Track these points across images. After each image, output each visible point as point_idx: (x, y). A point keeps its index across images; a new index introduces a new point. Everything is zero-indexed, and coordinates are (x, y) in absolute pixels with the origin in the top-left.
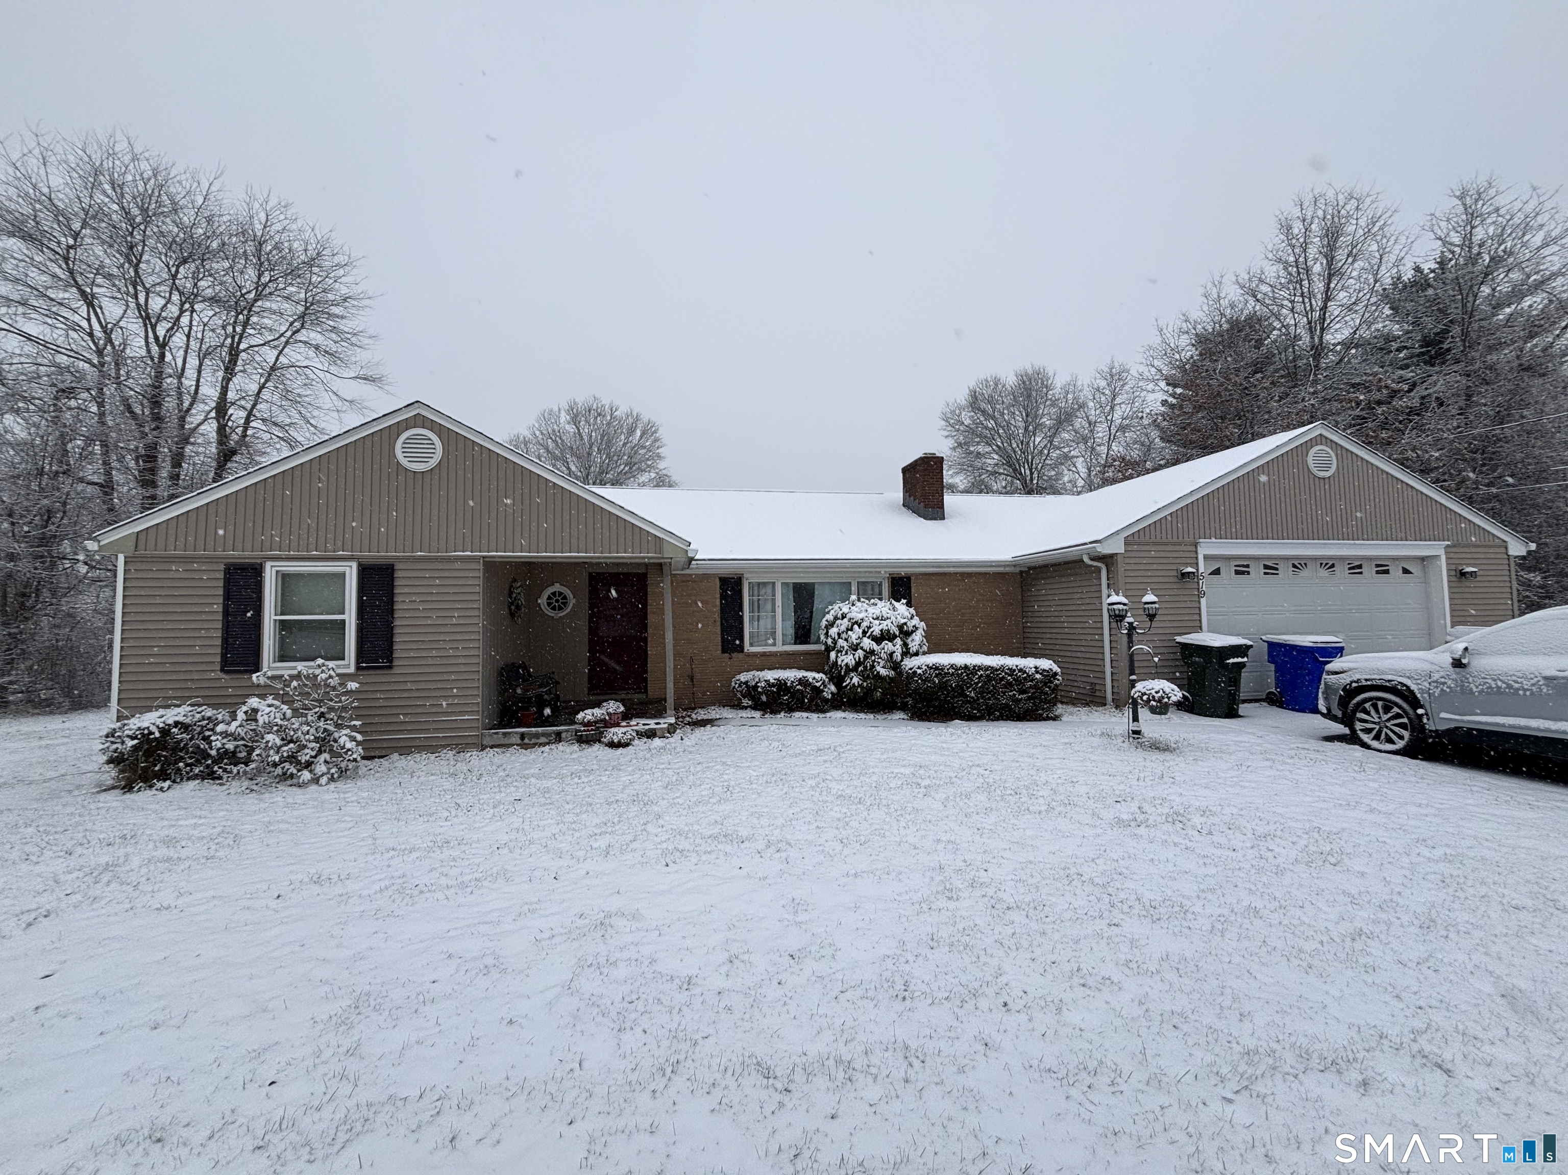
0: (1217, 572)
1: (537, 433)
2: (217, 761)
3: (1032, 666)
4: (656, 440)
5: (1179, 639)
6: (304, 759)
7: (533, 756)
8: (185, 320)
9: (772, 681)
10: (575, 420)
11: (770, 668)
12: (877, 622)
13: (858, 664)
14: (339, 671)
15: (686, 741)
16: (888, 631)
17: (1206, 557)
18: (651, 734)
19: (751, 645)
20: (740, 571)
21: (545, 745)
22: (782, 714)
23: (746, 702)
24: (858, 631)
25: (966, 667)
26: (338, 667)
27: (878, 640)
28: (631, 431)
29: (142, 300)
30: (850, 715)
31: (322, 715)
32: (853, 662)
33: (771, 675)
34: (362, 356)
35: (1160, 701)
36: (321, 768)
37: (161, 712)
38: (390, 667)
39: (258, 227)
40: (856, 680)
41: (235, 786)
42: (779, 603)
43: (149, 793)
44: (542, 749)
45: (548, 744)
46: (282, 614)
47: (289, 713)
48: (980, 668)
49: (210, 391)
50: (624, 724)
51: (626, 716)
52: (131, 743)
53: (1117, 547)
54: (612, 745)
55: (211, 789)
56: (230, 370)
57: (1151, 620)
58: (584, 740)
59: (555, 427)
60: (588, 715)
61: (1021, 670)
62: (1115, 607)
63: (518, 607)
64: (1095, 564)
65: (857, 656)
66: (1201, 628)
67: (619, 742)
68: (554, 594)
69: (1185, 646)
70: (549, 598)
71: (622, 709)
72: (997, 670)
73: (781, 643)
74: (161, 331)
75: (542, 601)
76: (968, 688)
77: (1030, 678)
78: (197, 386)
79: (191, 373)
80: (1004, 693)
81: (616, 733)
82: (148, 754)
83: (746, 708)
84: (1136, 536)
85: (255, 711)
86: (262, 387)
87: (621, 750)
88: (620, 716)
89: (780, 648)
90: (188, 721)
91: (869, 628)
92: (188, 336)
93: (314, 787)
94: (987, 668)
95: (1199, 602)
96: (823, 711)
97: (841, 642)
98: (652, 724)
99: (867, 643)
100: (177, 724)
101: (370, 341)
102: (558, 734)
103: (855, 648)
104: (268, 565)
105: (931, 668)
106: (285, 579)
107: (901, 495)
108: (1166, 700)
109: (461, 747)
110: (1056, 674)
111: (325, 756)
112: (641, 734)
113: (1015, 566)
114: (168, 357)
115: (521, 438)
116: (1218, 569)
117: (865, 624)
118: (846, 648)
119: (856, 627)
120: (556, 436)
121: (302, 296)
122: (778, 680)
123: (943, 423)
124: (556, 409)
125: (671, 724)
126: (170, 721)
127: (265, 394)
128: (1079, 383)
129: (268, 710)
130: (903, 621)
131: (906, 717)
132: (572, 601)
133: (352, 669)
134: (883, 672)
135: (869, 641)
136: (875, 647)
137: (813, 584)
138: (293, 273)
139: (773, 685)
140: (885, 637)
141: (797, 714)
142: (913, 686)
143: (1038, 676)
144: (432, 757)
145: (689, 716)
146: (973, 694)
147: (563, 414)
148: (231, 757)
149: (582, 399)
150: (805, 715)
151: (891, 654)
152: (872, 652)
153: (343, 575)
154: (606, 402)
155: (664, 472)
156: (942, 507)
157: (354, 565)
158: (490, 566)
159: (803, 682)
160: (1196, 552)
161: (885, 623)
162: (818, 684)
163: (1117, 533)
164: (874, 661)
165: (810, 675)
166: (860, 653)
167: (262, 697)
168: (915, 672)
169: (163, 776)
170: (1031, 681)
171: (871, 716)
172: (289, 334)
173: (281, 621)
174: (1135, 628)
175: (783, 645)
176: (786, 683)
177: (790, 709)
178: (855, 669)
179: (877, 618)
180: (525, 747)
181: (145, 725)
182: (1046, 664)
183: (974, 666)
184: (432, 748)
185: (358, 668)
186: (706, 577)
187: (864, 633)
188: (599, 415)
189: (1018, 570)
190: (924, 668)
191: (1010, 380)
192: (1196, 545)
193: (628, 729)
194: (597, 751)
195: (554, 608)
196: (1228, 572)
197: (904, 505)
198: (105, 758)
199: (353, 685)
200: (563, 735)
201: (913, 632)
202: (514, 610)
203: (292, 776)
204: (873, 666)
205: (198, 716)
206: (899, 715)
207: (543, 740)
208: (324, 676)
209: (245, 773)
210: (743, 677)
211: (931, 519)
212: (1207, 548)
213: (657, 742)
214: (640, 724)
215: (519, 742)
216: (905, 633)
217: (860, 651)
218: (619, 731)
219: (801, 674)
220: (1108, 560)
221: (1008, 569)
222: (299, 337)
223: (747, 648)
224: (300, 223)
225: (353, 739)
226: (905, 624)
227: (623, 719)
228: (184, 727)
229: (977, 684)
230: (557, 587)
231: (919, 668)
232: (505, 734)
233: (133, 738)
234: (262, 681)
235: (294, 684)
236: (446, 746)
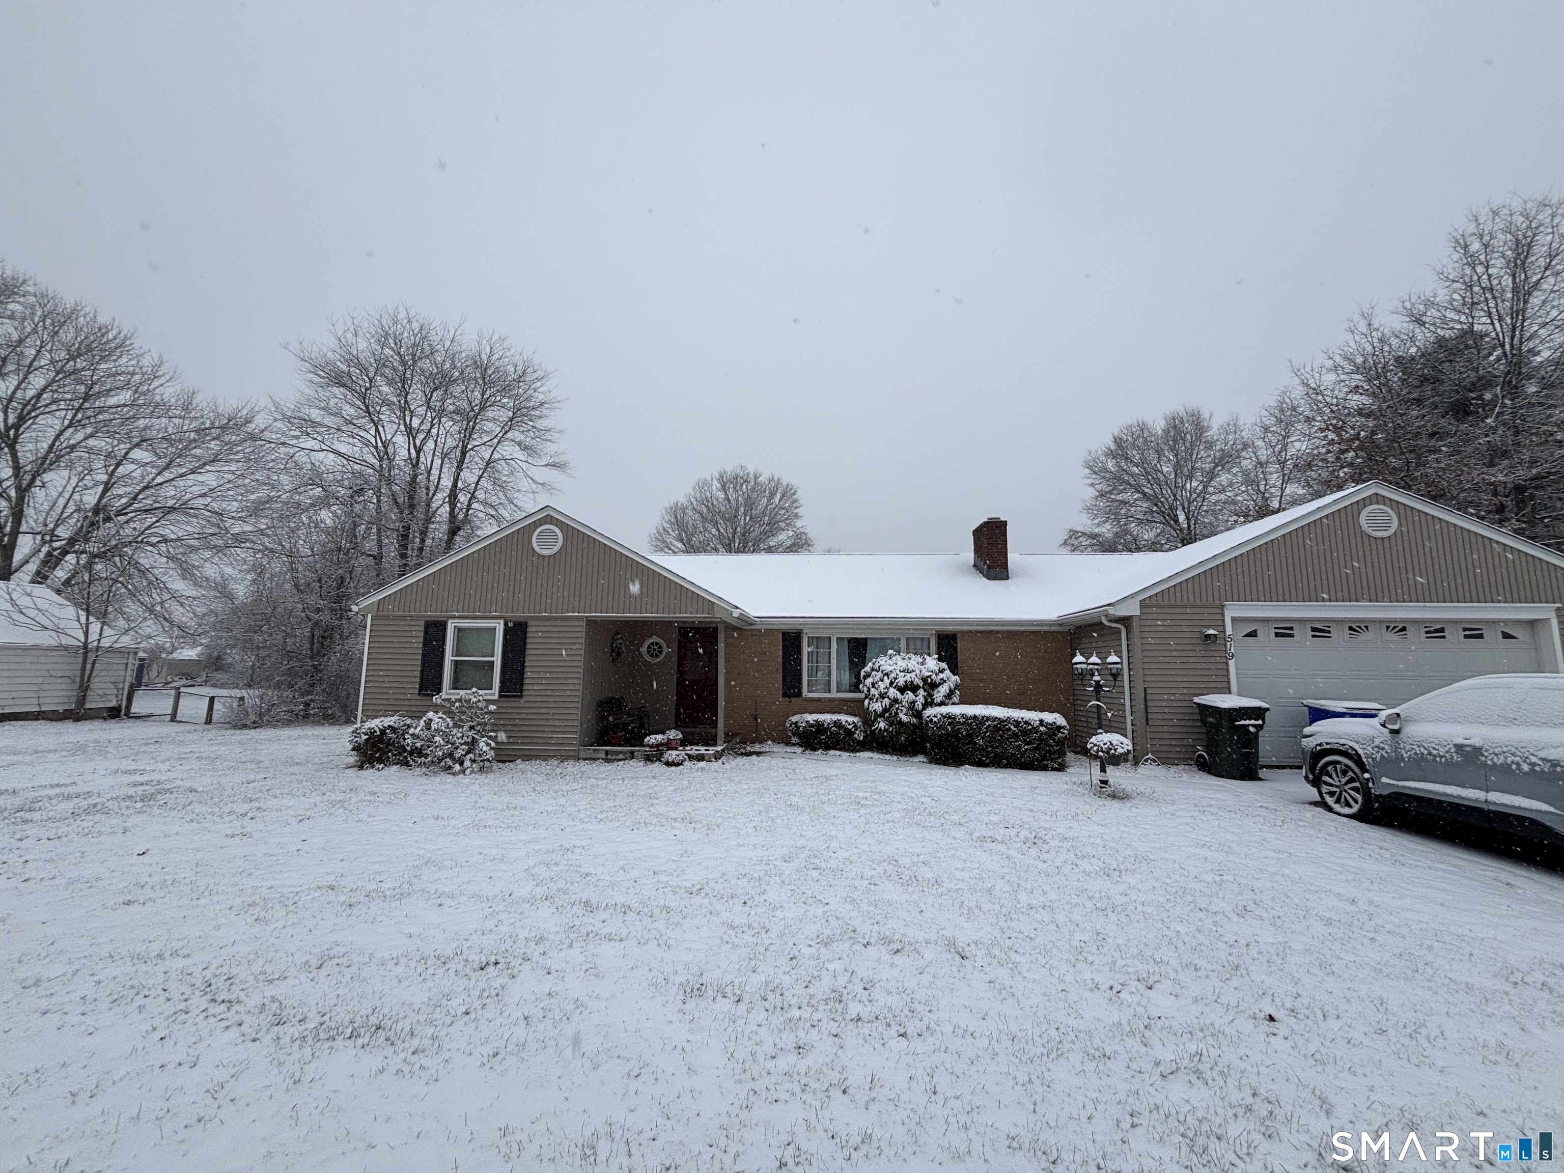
0: (1253, 634)
1: (693, 500)
2: (411, 753)
3: (1037, 719)
4: (795, 501)
5: (1197, 700)
6: (457, 756)
7: (610, 768)
8: (434, 431)
9: (811, 722)
10: (724, 488)
11: (811, 713)
12: (903, 674)
13: (885, 710)
14: (486, 698)
15: (727, 766)
16: (912, 682)
17: (1233, 619)
18: (700, 758)
19: (809, 691)
20: (798, 627)
21: (620, 760)
22: (820, 751)
23: (794, 740)
24: (887, 681)
25: (975, 717)
26: (486, 694)
27: (902, 690)
28: (772, 495)
29: (408, 419)
30: (876, 756)
31: (472, 728)
32: (881, 709)
33: (811, 718)
34: (551, 448)
36: (467, 763)
37: (383, 718)
38: (521, 696)
39: (484, 357)
40: (882, 725)
41: (418, 771)
42: (834, 655)
43: (371, 771)
44: (620, 763)
45: (624, 760)
46: (456, 656)
47: (451, 724)
48: (988, 719)
49: (446, 482)
50: (681, 748)
51: (683, 743)
52: (364, 737)
53: (1132, 610)
54: (668, 764)
55: (405, 772)
56: (459, 468)
57: (1115, 680)
58: (648, 759)
59: (708, 494)
60: (652, 739)
61: (1026, 722)
63: (619, 654)
64: (1114, 625)
65: (883, 704)
66: (1229, 689)
67: (673, 762)
68: (652, 644)
69: (1203, 708)
70: (649, 647)
71: (680, 736)
72: (1004, 721)
73: (835, 690)
74: (418, 442)
75: (644, 649)
76: (977, 736)
77: (1035, 730)
78: (439, 478)
79: (435, 472)
80: (1011, 743)
81: (672, 755)
82: (374, 745)
83: (794, 745)
85: (431, 720)
86: (481, 477)
87: (673, 768)
88: (679, 742)
89: (834, 694)
90: (396, 726)
91: (896, 679)
92: (436, 442)
93: (461, 776)
94: (995, 719)
95: (1227, 664)
96: (855, 751)
97: (873, 691)
98: (702, 750)
99: (892, 692)
100: (390, 726)
101: (558, 435)
102: (632, 753)
103: (883, 696)
104: (450, 622)
105: (944, 717)
106: (459, 630)
107: (972, 555)
109: (564, 758)
110: (1059, 728)
111: (471, 756)
112: (691, 757)
113: (1060, 625)
114: (422, 459)
115: (679, 505)
116: (1256, 631)
117: (892, 676)
118: (877, 696)
119: (886, 678)
120: (707, 502)
121: (512, 404)
122: (816, 721)
124: (709, 478)
125: (717, 752)
126: (386, 725)
127: (483, 482)
129: (438, 720)
130: (928, 674)
131: (925, 760)
132: (665, 650)
133: (496, 697)
134: (905, 719)
135: (895, 691)
136: (899, 696)
137: (866, 639)
138: (505, 390)
139: (812, 726)
140: (911, 687)
141: (832, 752)
142: (930, 733)
143: (1042, 729)
144: (544, 763)
145: (745, 748)
146: (981, 743)
147: (715, 482)
148: (419, 752)
149: (730, 468)
150: (838, 753)
151: (914, 702)
152: (896, 701)
153: (495, 629)
154: (751, 470)
155: (802, 530)
156: (1006, 568)
157: (502, 622)
158: (591, 622)
159: (837, 724)
160: (1223, 615)
161: (909, 675)
162: (850, 727)
163: (1132, 596)
164: (898, 709)
165: (844, 718)
166: (886, 701)
167: (437, 712)
168: (931, 720)
169: (380, 761)
170: (1036, 733)
171: (895, 758)
172: (500, 435)
173: (456, 661)
174: (1101, 686)
175: (838, 691)
176: (823, 725)
177: (827, 747)
178: (882, 715)
179: (903, 671)
180: (607, 761)
181: (373, 726)
182: (1050, 717)
183: (983, 717)
184: (545, 758)
185: (500, 696)
186: (770, 632)
187: (891, 683)
188: (746, 481)
189: (1066, 629)
190: (939, 716)
191: (1158, 425)
192: (1222, 607)
193: (683, 753)
194: (657, 767)
195: (652, 656)
196: (1266, 635)
197: (974, 566)
198: (351, 747)
199: (492, 707)
200: (636, 754)
201: (940, 684)
202: (615, 656)
203: (450, 767)
204: (897, 714)
205: (402, 723)
206: (921, 758)
207: (621, 756)
208: (474, 700)
209: (425, 763)
210: (794, 719)
211: (994, 579)
212: (1233, 610)
213: (702, 764)
214: (694, 750)
215: (604, 757)
216: (931, 686)
217: (886, 699)
218: (674, 753)
219: (835, 717)
220: (1125, 621)
221: (1053, 629)
222: (509, 435)
223: (805, 693)
224: (512, 351)
225: (488, 744)
226: (930, 676)
227: (681, 746)
228: (393, 729)
229: (985, 733)
230: (655, 639)
231: (935, 716)
232: (594, 750)
233: (366, 734)
234: (439, 701)
235: (457, 704)
236: (554, 756)
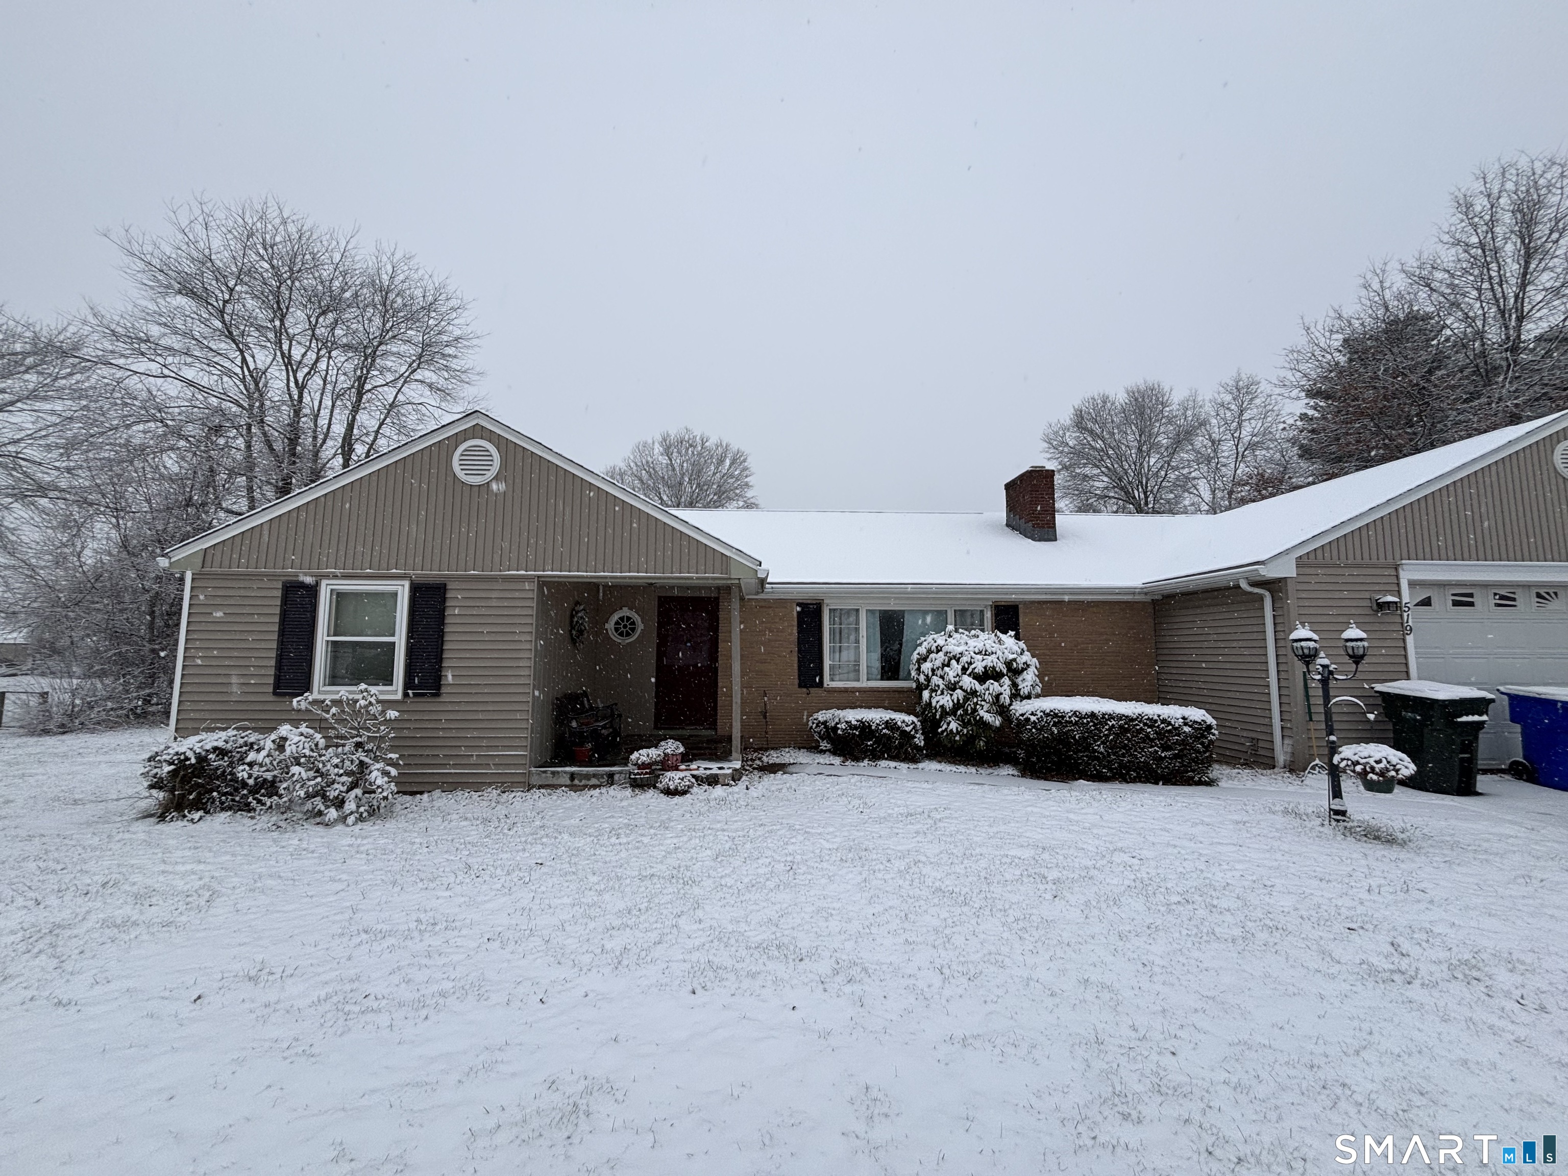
0: (1427, 602)
1: (632, 464)
2: (254, 791)
3: (1179, 716)
4: (745, 469)
5: (1379, 687)
6: (332, 794)
7: (580, 801)
8: (322, 365)
9: (854, 722)
10: (667, 452)
11: (853, 707)
12: (980, 657)
13: (957, 706)
14: (381, 697)
15: (753, 792)
16: (994, 668)
17: (1412, 584)
18: (712, 781)
19: (832, 680)
20: (820, 596)
21: (595, 787)
22: (866, 762)
23: (824, 745)
24: (956, 667)
25: (1093, 715)
26: (381, 692)
27: (982, 678)
28: (721, 461)
29: (285, 347)
30: (947, 767)
31: (359, 745)
32: (951, 704)
33: (853, 716)
34: (468, 392)
35: (1382, 774)
36: (350, 806)
37: (203, 736)
38: (438, 695)
39: (385, 277)
40: (954, 726)
41: (264, 820)
42: (863, 632)
43: (180, 823)
44: (592, 792)
45: (599, 786)
46: (335, 635)
47: (322, 743)
48: (1111, 717)
49: (339, 429)
50: (683, 767)
51: (686, 758)
52: (168, 768)
53: (1287, 570)
54: (668, 792)
55: (243, 822)
56: (356, 409)
57: (1357, 663)
58: (638, 785)
59: (649, 459)
60: (643, 755)
61: (1164, 721)
62: (1303, 644)
63: (581, 632)
64: (1256, 590)
65: (955, 697)
66: (1407, 673)
67: (676, 789)
68: (622, 619)
69: (1386, 697)
70: (617, 623)
71: (682, 749)
72: (1132, 720)
73: (865, 677)
74: (300, 375)
75: (610, 626)
76: (1095, 741)
77: (1177, 730)
78: (330, 425)
79: (325, 413)
80: (1142, 749)
81: (672, 778)
82: (185, 780)
83: (823, 752)
84: (1312, 556)
85: (285, 739)
86: (382, 424)
87: (677, 799)
88: (679, 758)
89: (864, 683)
90: (229, 746)
91: (971, 663)
92: (325, 381)
93: (340, 827)
94: (1120, 717)
95: (1404, 640)
96: (914, 760)
97: (936, 680)
98: (714, 767)
99: (968, 682)
100: (215, 749)
101: (478, 377)
102: (611, 776)
103: (952, 687)
104: (324, 583)
105: (1047, 715)
106: (340, 597)
107: (1004, 515)
108: (1393, 773)
109: (507, 785)
110: (1209, 727)
111: (358, 791)
112: (700, 780)
113: (1146, 594)
114: (306, 399)
115: (617, 469)
116: (1429, 598)
117: (964, 659)
118: (942, 686)
119: (953, 662)
120: (650, 468)
121: (421, 339)
122: (861, 721)
123: (1046, 445)
124: (650, 441)
125: (735, 770)
126: (208, 747)
127: (385, 430)
128: (1200, 398)
129: (297, 739)
130: (1011, 657)
131: (1016, 773)
132: (640, 627)
133: (399, 696)
134: (988, 717)
135: (971, 679)
136: (977, 686)
137: (904, 611)
138: (412, 318)
139: (856, 728)
140: (989, 675)
141: (884, 763)
142: (1025, 736)
143: (1187, 729)
144: (475, 795)
145: (760, 759)
146: (1102, 750)
147: (657, 446)
148: (270, 787)
149: (674, 431)
150: (893, 764)
151: (998, 696)
152: (974, 693)
153: (395, 594)
154: (698, 433)
155: (752, 500)
156: (1054, 527)
157: (407, 584)
158: (544, 586)
159: (890, 725)
160: (1397, 577)
161: (990, 658)
162: (908, 729)
163: (1287, 552)
164: (977, 704)
165: (900, 718)
166: (959, 694)
167: (295, 723)
168: (1028, 720)
169: (197, 805)
170: (1179, 735)
171: (973, 770)
172: (407, 374)
173: (334, 643)
174: (1331, 673)
175: (868, 680)
176: (870, 726)
177: (875, 756)
178: (953, 712)
179: (980, 653)
180: (574, 788)
181: (182, 750)
182: (1197, 714)
183: (1104, 714)
184: (476, 785)
185: (406, 695)
186: (782, 603)
187: (964, 670)
188: (691, 446)
189: (1148, 598)
190: (1040, 714)
191: (1121, 397)
192: (1396, 568)
193: (688, 773)
194: (651, 797)
195: (621, 634)
196: (1442, 603)
197: (1008, 525)
198: (146, 784)
199: (392, 714)
200: (616, 777)
201: (1023, 670)
202: (576, 634)
203: (320, 813)
204: (975, 710)
205: (241, 741)
206: (1007, 770)
207: (594, 781)
208: (363, 703)
209: (278, 805)
210: (822, 716)
211: (1040, 540)
212: (1410, 572)
213: (719, 791)
214: (703, 767)
215: (568, 782)
216: (1014, 670)
217: (959, 691)
218: (676, 775)
219: (887, 715)
220: (1275, 586)
221: (1138, 598)
222: (417, 376)
223: (827, 682)
224: (421, 272)
225: (386, 773)
226: (1015, 660)
227: (683, 761)
228: (220, 752)
229: (1107, 736)
230: (626, 612)
231: (1032, 714)
232: (553, 773)
233: (170, 764)
234: (303, 705)
235: (334, 710)
236: (490, 784)
